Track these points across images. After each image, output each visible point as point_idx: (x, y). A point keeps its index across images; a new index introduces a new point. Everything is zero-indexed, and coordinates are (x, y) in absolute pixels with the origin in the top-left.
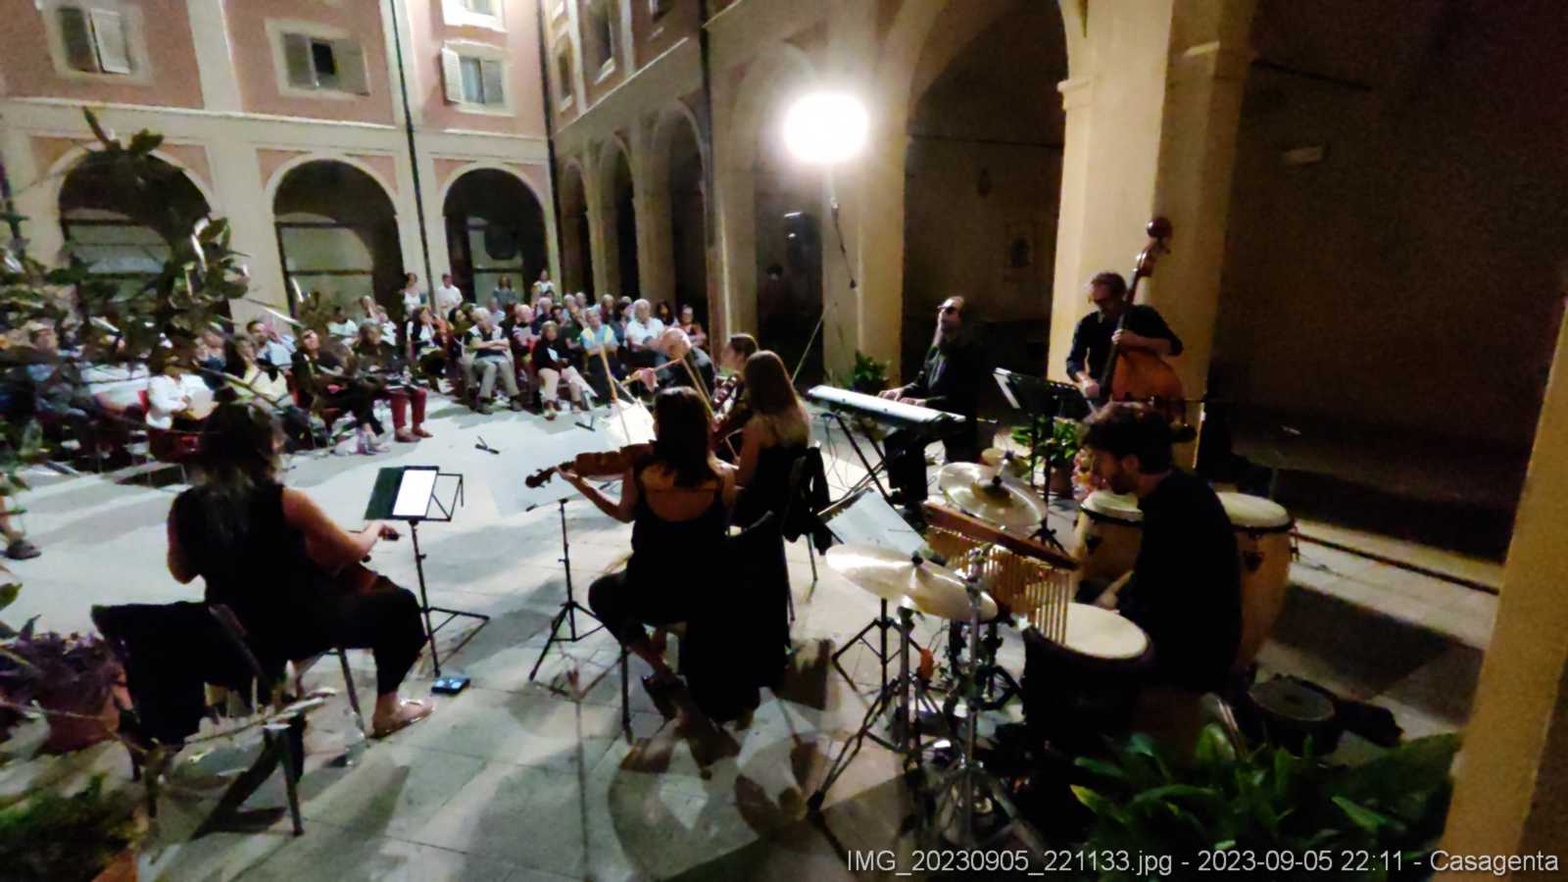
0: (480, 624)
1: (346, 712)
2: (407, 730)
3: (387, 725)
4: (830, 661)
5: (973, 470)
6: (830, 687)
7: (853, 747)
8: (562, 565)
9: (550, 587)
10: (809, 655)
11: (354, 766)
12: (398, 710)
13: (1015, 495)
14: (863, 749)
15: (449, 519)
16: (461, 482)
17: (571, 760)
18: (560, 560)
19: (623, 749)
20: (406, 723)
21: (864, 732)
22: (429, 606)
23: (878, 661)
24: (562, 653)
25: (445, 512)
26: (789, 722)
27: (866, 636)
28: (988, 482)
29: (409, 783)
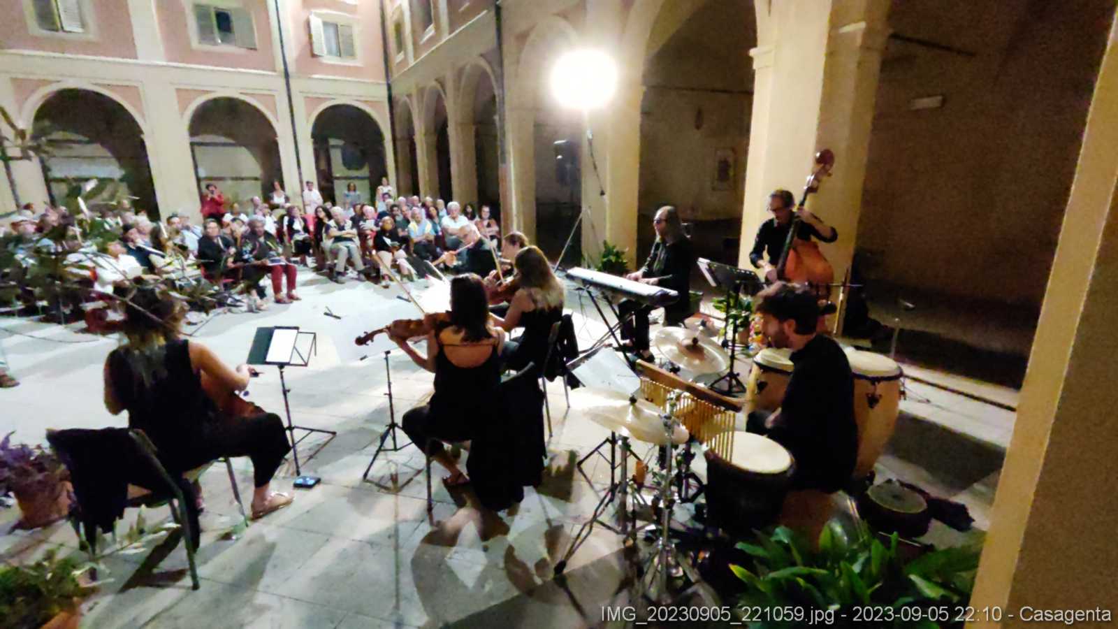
0: (329, 438)
1: (231, 503)
2: (275, 514)
3: (261, 511)
4: (576, 466)
5: (679, 333)
6: (575, 484)
7: (587, 529)
8: (387, 396)
9: (378, 412)
10: (562, 462)
11: (237, 539)
12: (269, 498)
13: (708, 351)
14: (594, 530)
15: (306, 365)
16: (315, 338)
17: (390, 536)
18: (385, 394)
19: (426, 529)
20: (274, 509)
21: (595, 519)
22: (293, 426)
23: (609, 466)
24: (386, 459)
25: (302, 359)
26: (545, 510)
27: (600, 450)
28: (689, 342)
29: (276, 553)
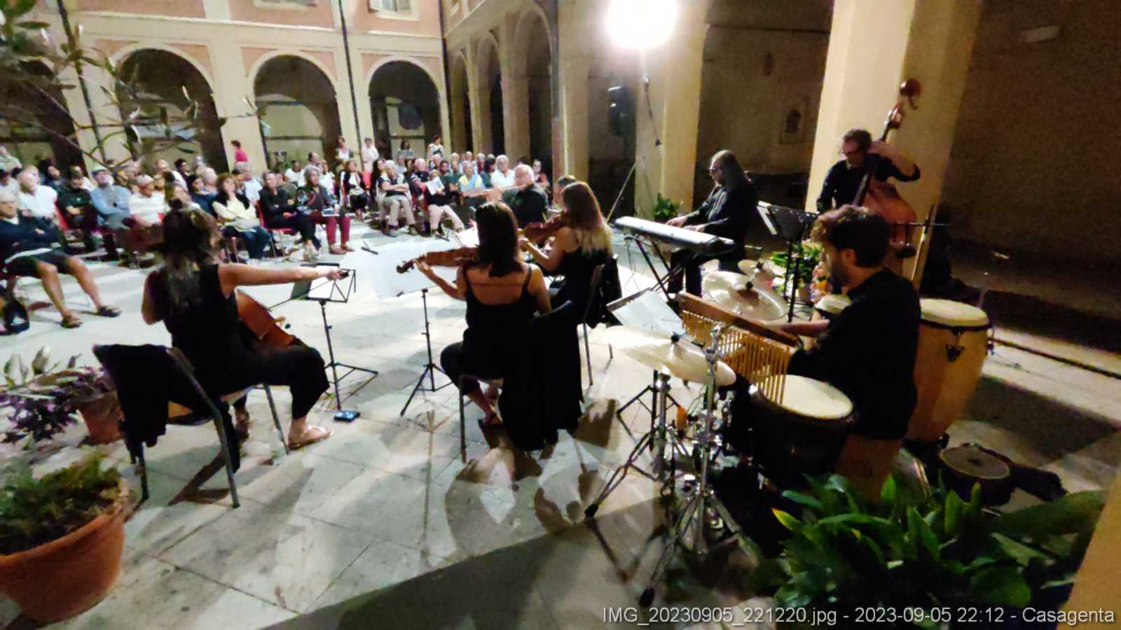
0: (372, 377)
1: (271, 430)
4: (615, 416)
5: (731, 278)
6: (612, 432)
7: (621, 474)
8: (425, 336)
9: (420, 354)
10: (601, 410)
11: (278, 465)
12: (305, 432)
13: (764, 298)
14: (627, 477)
15: (346, 301)
16: (354, 275)
17: (423, 470)
18: (423, 334)
19: (459, 466)
21: (629, 463)
22: (335, 362)
23: (649, 416)
24: (424, 398)
25: (344, 297)
26: (579, 454)
27: (641, 398)
28: (742, 286)
29: (313, 479)
